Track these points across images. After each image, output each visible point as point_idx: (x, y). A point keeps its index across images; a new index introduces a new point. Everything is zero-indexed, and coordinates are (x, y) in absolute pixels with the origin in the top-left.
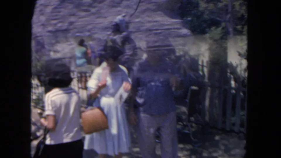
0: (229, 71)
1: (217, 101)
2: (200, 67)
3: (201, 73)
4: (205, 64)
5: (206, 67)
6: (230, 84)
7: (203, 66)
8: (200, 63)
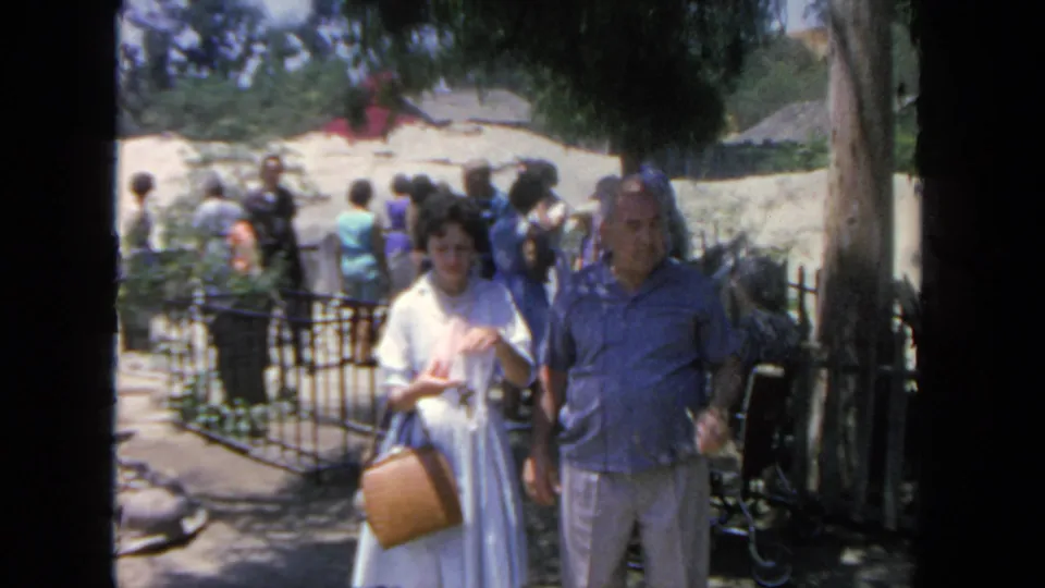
0: (898, 310)
1: (851, 421)
2: (793, 293)
3: (794, 314)
4: (810, 283)
5: (815, 292)
6: (902, 360)
7: (802, 289)
8: (793, 278)
